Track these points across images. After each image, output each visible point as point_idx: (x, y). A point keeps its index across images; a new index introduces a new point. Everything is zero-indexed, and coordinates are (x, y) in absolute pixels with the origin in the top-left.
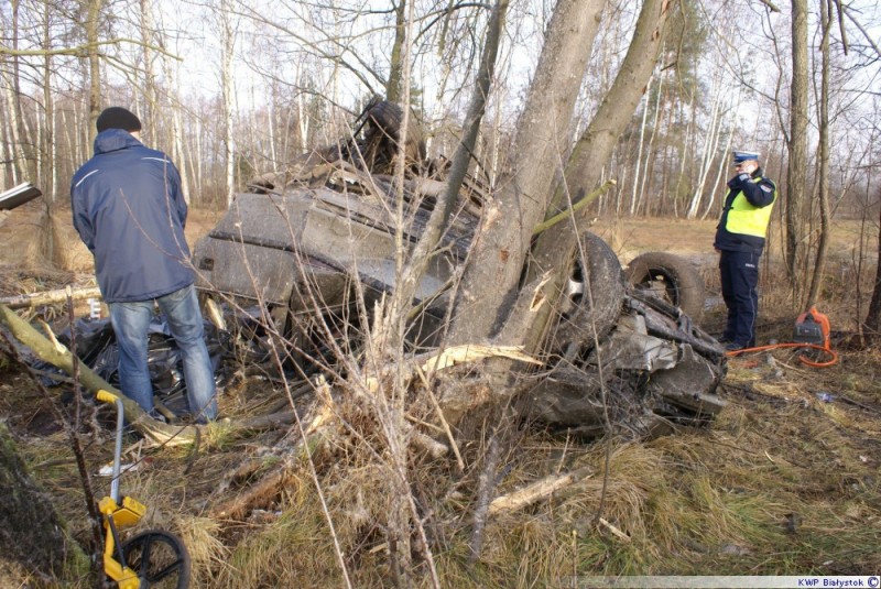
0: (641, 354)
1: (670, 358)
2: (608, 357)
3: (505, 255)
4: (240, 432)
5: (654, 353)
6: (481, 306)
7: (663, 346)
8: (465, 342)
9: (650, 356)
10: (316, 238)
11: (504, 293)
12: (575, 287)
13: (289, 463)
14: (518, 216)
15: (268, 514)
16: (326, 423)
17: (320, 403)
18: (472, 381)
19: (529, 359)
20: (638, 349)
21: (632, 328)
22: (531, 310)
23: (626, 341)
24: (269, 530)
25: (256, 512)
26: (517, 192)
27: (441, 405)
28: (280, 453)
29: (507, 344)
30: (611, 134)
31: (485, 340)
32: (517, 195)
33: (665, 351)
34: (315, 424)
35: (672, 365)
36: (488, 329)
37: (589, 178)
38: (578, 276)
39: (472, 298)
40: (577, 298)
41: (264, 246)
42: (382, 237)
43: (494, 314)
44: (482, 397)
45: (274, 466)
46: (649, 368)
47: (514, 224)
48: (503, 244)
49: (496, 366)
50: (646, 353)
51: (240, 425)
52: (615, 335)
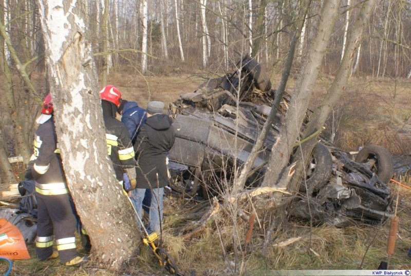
0: (336, 192)
1: (347, 194)
2: (325, 194)
3: (282, 155)
4: (182, 220)
5: (341, 192)
6: (273, 173)
7: (345, 190)
8: (267, 186)
9: (339, 194)
10: (214, 139)
11: (281, 169)
12: (313, 166)
13: (204, 225)
14: (287, 141)
15: (197, 240)
16: (216, 213)
17: (215, 206)
18: (268, 200)
19: (287, 193)
20: (335, 190)
21: (335, 182)
22: (289, 175)
23: (332, 187)
24: (198, 244)
25: (193, 239)
26: (287, 132)
27: (255, 207)
28: (200, 223)
29: (281, 187)
30: (329, 106)
31: (274, 185)
32: (287, 133)
33: (345, 191)
34: (213, 213)
35: (348, 197)
36: (275, 182)
37: (319, 123)
38: (314, 162)
39: (270, 170)
40: (313, 170)
41: (191, 140)
42: (241, 141)
43: (278, 176)
44: (271, 205)
45: (198, 226)
46: (338, 198)
47: (285, 144)
48: (281, 151)
49: (277, 195)
50: (338, 192)
51: (182, 217)
52: (328, 185)
